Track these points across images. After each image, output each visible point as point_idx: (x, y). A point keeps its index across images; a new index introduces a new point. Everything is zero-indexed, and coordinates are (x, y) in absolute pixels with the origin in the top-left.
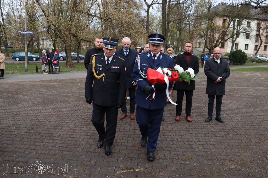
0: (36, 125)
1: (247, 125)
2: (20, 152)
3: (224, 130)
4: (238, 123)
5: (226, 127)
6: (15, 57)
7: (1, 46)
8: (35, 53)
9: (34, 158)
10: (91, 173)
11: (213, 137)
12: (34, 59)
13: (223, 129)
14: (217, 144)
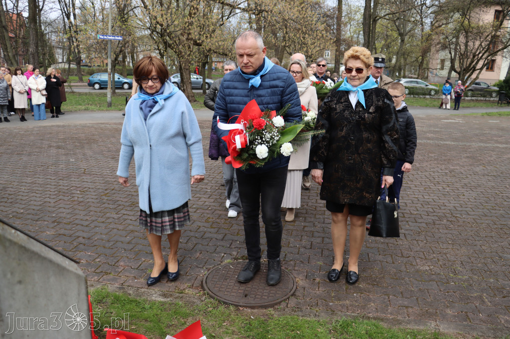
0: (113, 190)
1: (483, 209)
2: (82, 225)
3: (435, 214)
4: (467, 204)
5: (440, 209)
6: (93, 82)
7: (71, 63)
8: (129, 76)
9: (101, 234)
10: (183, 259)
11: (410, 223)
12: (126, 86)
13: (434, 212)
14: (412, 234)
